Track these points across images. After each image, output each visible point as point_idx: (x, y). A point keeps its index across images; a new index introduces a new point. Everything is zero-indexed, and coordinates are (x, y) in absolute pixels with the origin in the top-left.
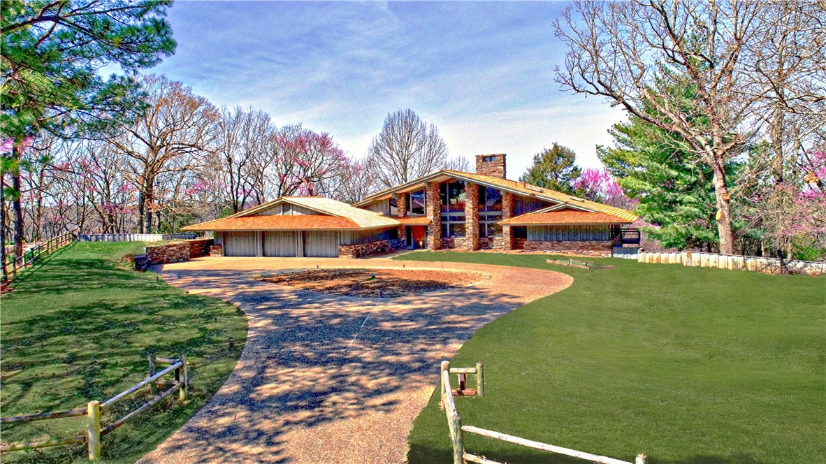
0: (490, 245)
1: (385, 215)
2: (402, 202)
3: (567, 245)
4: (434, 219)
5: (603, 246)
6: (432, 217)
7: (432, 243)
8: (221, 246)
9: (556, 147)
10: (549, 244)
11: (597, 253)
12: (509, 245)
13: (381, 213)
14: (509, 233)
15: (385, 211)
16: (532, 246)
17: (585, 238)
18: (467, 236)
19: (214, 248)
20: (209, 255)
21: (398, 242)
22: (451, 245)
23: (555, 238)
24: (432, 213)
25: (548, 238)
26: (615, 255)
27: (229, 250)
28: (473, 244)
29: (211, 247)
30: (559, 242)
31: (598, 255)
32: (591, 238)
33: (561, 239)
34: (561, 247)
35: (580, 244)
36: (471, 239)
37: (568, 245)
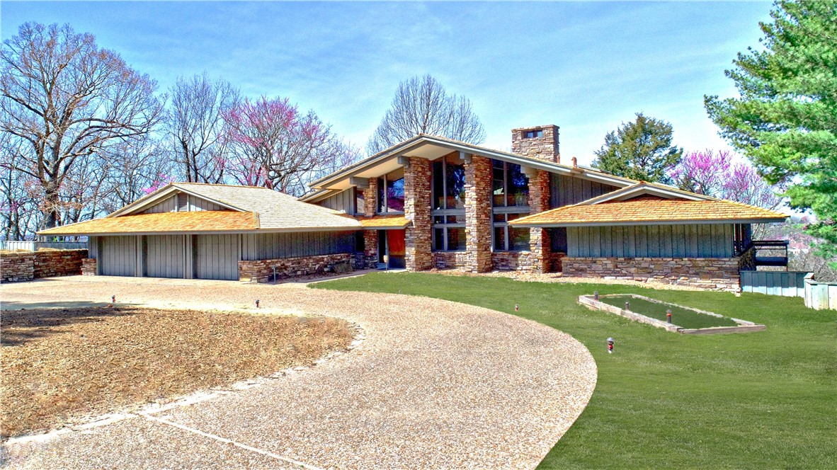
0: (512, 265)
1: (347, 215)
2: (370, 192)
3: (644, 265)
4: (416, 219)
5: (720, 269)
6: (413, 215)
7: (413, 258)
8: (95, 260)
9: (641, 119)
10: (609, 264)
11: (708, 282)
12: (540, 264)
13: (343, 212)
14: (540, 243)
15: (347, 207)
16: (576, 265)
17: (682, 252)
18: (468, 247)
19: (86, 262)
20: (79, 273)
21: (365, 258)
22: (449, 263)
23: (620, 252)
24: (412, 209)
25: (608, 252)
26: (747, 289)
27: (106, 267)
28: (478, 261)
29: (83, 260)
30: (629, 258)
31: (710, 287)
32: (695, 252)
33: (632, 252)
34: (633, 270)
35: (672, 263)
36: (475, 253)
37: (646, 265)
